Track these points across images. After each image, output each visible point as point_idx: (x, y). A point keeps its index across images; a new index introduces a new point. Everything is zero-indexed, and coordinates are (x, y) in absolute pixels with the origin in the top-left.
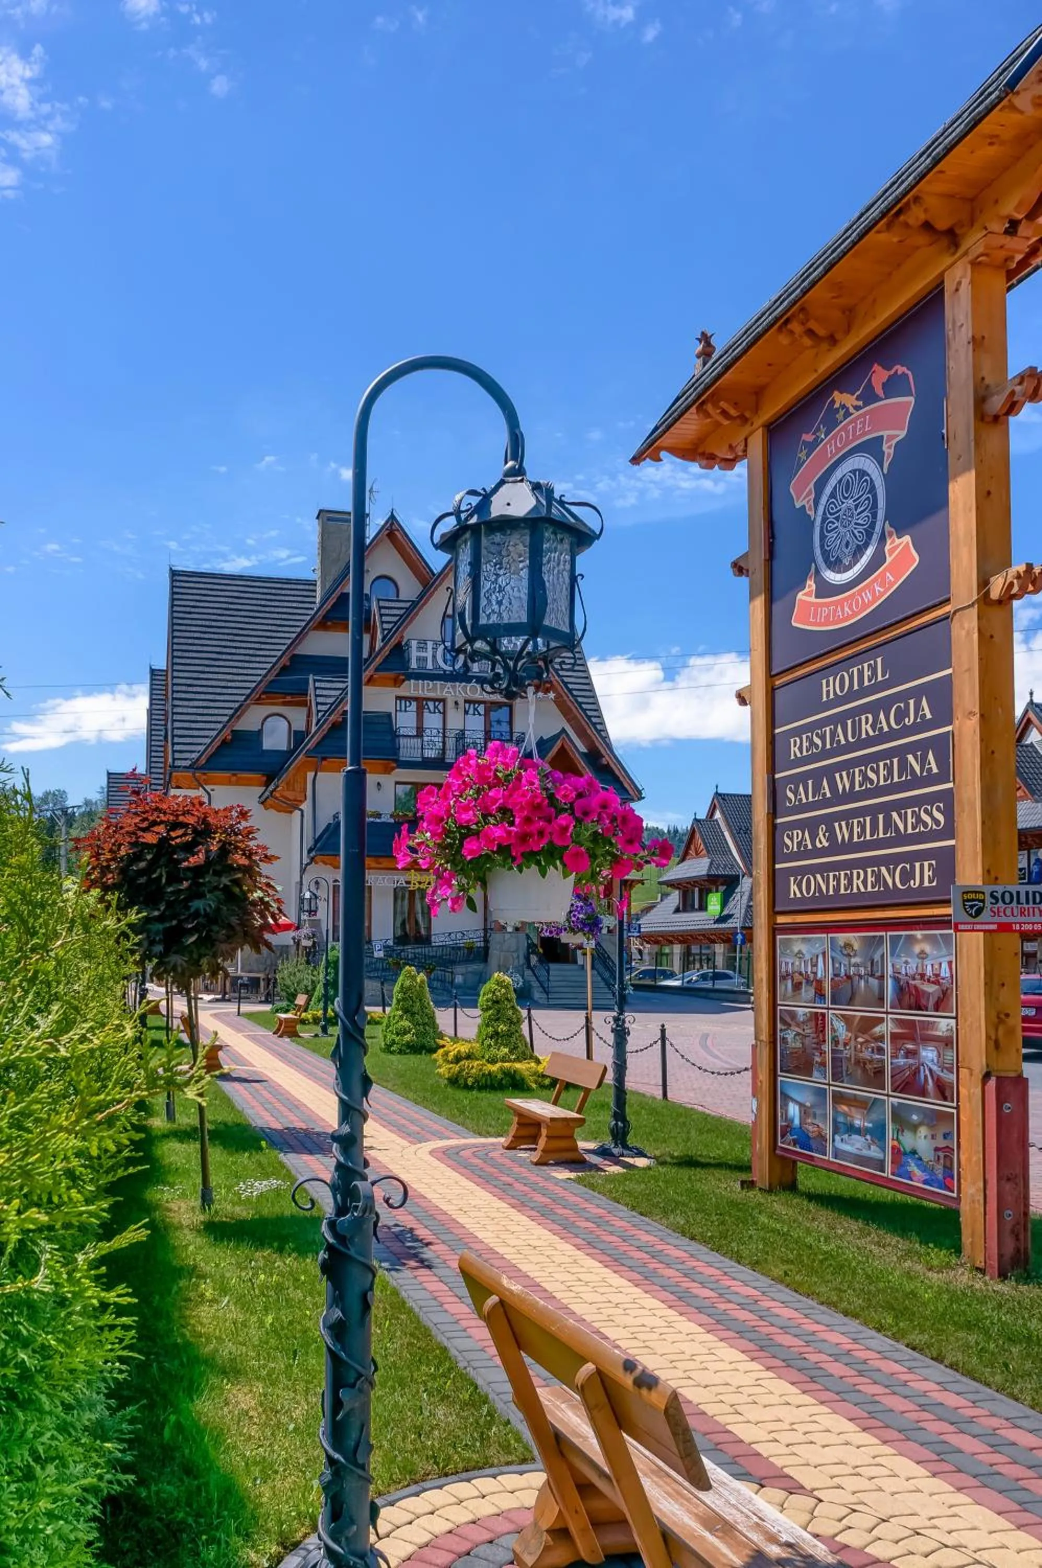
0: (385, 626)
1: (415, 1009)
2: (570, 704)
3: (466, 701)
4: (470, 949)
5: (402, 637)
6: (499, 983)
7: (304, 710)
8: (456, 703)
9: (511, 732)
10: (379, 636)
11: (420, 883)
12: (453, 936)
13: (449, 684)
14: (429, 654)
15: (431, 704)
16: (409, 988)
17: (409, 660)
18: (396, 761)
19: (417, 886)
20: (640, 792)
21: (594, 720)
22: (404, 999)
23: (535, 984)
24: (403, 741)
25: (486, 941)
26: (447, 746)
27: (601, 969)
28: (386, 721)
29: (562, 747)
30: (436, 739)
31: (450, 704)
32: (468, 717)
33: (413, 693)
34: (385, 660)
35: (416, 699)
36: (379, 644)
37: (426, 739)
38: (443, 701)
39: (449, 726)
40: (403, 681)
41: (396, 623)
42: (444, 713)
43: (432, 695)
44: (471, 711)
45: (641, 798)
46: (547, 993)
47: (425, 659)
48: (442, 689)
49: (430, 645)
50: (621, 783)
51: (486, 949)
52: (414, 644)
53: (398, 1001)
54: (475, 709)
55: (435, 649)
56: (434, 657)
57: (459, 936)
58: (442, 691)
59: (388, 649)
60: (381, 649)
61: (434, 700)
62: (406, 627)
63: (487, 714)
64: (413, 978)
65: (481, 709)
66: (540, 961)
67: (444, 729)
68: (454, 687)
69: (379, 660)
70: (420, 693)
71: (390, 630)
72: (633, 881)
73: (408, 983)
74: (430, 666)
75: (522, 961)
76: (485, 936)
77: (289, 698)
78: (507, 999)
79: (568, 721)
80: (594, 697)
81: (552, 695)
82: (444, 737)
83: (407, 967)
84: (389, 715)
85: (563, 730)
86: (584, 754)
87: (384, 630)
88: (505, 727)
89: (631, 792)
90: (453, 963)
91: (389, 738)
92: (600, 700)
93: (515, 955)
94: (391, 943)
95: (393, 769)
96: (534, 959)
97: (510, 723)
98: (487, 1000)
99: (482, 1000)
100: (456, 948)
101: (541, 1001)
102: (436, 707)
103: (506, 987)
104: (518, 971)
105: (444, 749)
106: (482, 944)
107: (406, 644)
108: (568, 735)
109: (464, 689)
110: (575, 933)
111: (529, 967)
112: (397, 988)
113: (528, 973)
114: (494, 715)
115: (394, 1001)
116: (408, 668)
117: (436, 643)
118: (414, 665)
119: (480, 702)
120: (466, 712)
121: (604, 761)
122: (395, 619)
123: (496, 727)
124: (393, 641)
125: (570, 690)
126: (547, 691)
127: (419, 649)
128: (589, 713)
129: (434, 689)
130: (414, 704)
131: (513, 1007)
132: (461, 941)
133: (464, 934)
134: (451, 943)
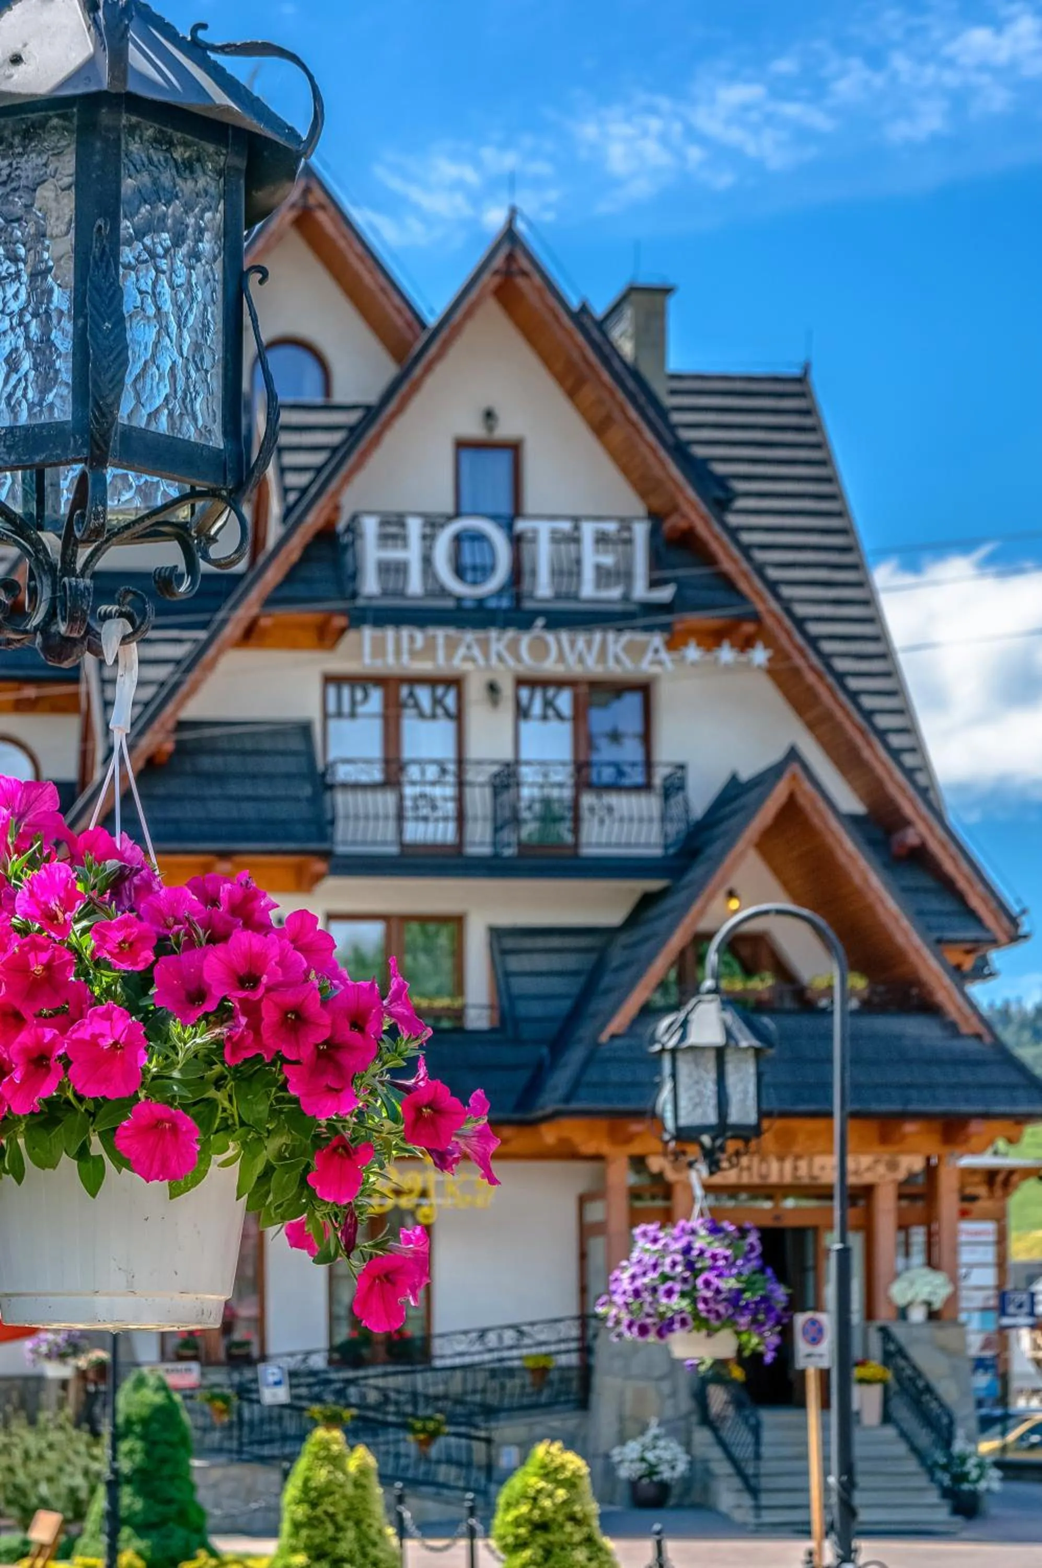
0: (293, 479)
1: (344, 1548)
2: (811, 678)
3: (521, 682)
4: (540, 1373)
5: (337, 509)
6: (550, 1473)
7: (71, 725)
8: (493, 688)
9: (648, 764)
10: (275, 508)
11: (398, 1193)
12: (492, 1339)
13: (469, 636)
14: (412, 554)
15: (424, 695)
16: (326, 1491)
17: (355, 576)
18: (327, 855)
19: (390, 1203)
20: (1014, 921)
21: (883, 721)
22: (312, 1522)
23: (722, 1467)
24: (343, 801)
25: (586, 1350)
26: (470, 811)
27: (911, 1422)
28: (296, 744)
29: (792, 797)
30: (437, 791)
31: (475, 690)
32: (529, 728)
33: (368, 663)
34: (291, 577)
35: (380, 681)
36: (274, 531)
37: (409, 791)
38: (455, 683)
39: (474, 751)
40: (342, 631)
41: (319, 470)
42: (458, 717)
43: (423, 667)
44: (537, 708)
45: (1015, 938)
46: (754, 1492)
47: (401, 569)
48: (451, 646)
49: (415, 527)
50: (960, 897)
51: (586, 1372)
52: (370, 526)
53: (297, 1526)
54: (548, 704)
55: (428, 539)
56: (427, 561)
57: (509, 1337)
58: (449, 657)
59: (297, 543)
60: (283, 542)
61: (432, 682)
62: (347, 479)
63: (579, 716)
64: (336, 1461)
65: (564, 701)
66: (738, 1404)
67: (460, 761)
68: (484, 645)
69: (273, 576)
70: (389, 664)
71: (304, 491)
72: (1011, 1172)
73: (322, 1475)
74: (415, 585)
75: (686, 1403)
76: (582, 1338)
77: (30, 692)
78: (572, 1518)
79: (811, 726)
80: (886, 655)
81: (760, 655)
82: (461, 784)
83: (320, 1433)
84: (305, 729)
85: (793, 755)
86: (853, 820)
87: (285, 490)
88: (631, 751)
89: (989, 920)
90: (490, 1412)
91: (307, 791)
92: (903, 660)
93: (666, 1387)
94: (319, 1362)
95: (318, 878)
96: (718, 1397)
97: (646, 738)
98: (517, 1523)
99: (503, 1519)
100: (500, 1372)
101: (739, 1516)
102: (437, 702)
103: (571, 1484)
104: (672, 1432)
105: (461, 818)
106: (573, 1359)
107: (350, 529)
108: (806, 768)
109: (513, 647)
110: (711, 1333)
111: (706, 1420)
112: (292, 1490)
113: (702, 1436)
114: (600, 720)
115: (286, 1527)
116: (354, 595)
117: (433, 523)
118: (370, 585)
119: (560, 683)
120: (522, 712)
121: (911, 838)
122: (317, 459)
123: (606, 752)
124: (313, 520)
125: (813, 641)
126: (746, 644)
127: (385, 539)
128: (868, 702)
129: (430, 648)
130: (376, 697)
131: (589, 1540)
132: (515, 1353)
133: (521, 1333)
134: (487, 1357)
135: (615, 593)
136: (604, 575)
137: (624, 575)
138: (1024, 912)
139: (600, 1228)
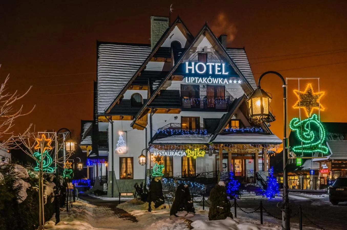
2: (246, 85)
3: (207, 85)
5: (182, 62)
8: (204, 86)
9: (225, 96)
10: (174, 62)
13: (200, 79)
14: (193, 68)
17: (185, 70)
18: (182, 108)
19: (190, 155)
25: (217, 175)
29: (244, 101)
31: (201, 86)
33: (187, 83)
34: (176, 70)
40: (183, 78)
43: (194, 83)
47: (191, 69)
48: (198, 80)
51: (216, 178)
52: (187, 63)
55: (195, 65)
56: (195, 68)
57: (206, 174)
59: (177, 66)
60: (175, 66)
68: (202, 80)
69: (174, 70)
70: (190, 83)
74: (193, 72)
77: (141, 87)
81: (240, 82)
84: (178, 91)
85: (244, 95)
88: (222, 94)
94: (180, 177)
95: (180, 111)
105: (199, 104)
107: (184, 64)
109: (206, 80)
116: (185, 73)
117: (196, 63)
118: (187, 72)
124: (179, 63)
126: (238, 80)
127: (189, 65)
132: (207, 176)
133: (208, 173)
134: (203, 176)
135: (220, 73)
136: (219, 71)
137: (221, 71)
138: (275, 117)
139: (218, 159)
